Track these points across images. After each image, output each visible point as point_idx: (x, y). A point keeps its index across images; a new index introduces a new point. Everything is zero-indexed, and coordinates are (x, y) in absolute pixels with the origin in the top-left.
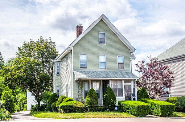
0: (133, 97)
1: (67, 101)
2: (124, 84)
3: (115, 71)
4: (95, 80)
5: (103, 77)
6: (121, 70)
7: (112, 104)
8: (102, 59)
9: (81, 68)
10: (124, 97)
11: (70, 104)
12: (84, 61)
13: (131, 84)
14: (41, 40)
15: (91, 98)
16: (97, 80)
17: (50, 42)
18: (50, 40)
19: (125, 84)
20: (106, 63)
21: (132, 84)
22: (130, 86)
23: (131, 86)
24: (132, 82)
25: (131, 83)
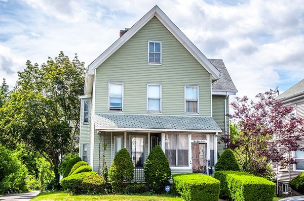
0: (210, 168)
1: (78, 172)
2: (191, 141)
3: (178, 116)
4: (132, 132)
5: (153, 128)
6: (192, 114)
7: (159, 179)
8: (154, 92)
9: (110, 109)
10: (190, 167)
11: (77, 178)
12: (118, 96)
13: (206, 142)
14: (61, 58)
15: (119, 167)
16: (136, 132)
17: (75, 62)
18: (75, 59)
19: (193, 141)
20: (161, 100)
21: (208, 141)
22: (204, 145)
23: (206, 146)
24: (208, 137)
25: (206, 139)
